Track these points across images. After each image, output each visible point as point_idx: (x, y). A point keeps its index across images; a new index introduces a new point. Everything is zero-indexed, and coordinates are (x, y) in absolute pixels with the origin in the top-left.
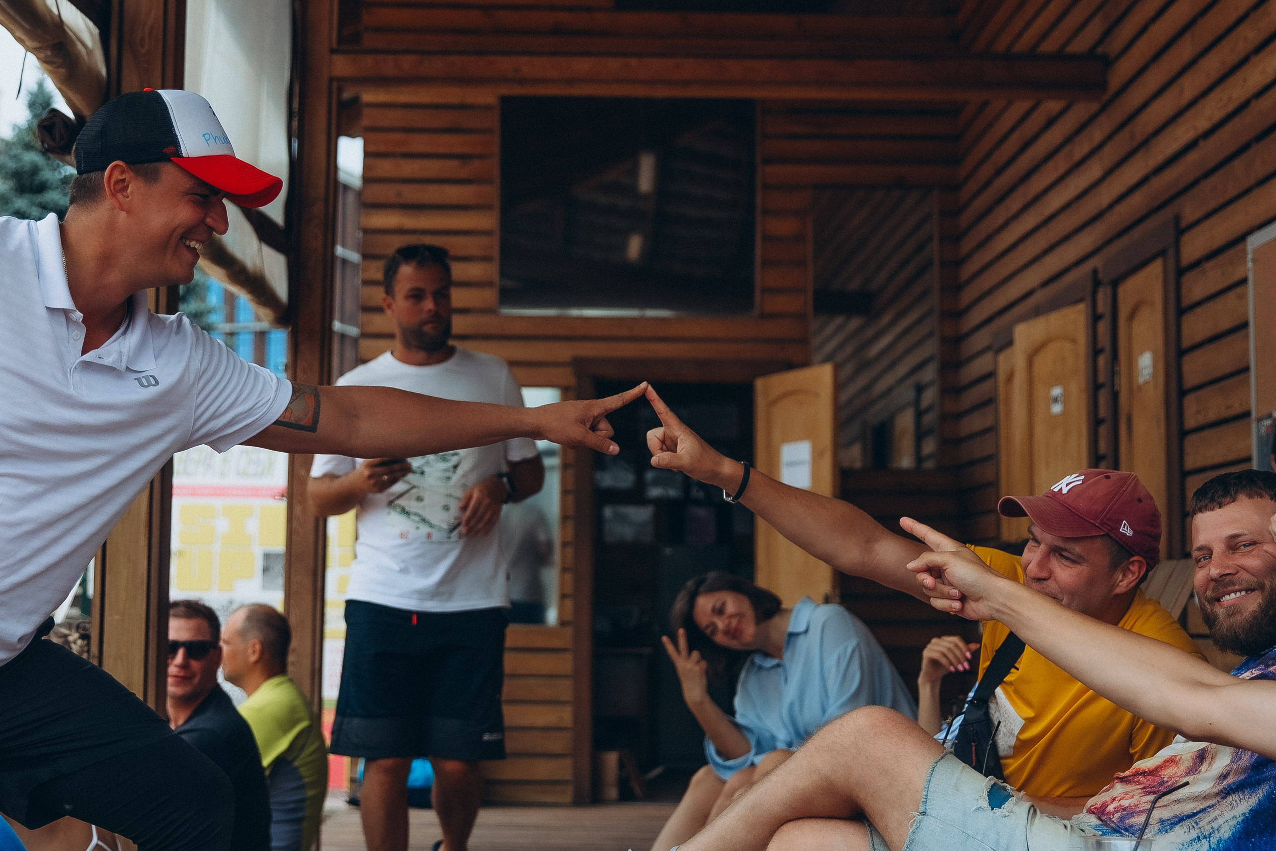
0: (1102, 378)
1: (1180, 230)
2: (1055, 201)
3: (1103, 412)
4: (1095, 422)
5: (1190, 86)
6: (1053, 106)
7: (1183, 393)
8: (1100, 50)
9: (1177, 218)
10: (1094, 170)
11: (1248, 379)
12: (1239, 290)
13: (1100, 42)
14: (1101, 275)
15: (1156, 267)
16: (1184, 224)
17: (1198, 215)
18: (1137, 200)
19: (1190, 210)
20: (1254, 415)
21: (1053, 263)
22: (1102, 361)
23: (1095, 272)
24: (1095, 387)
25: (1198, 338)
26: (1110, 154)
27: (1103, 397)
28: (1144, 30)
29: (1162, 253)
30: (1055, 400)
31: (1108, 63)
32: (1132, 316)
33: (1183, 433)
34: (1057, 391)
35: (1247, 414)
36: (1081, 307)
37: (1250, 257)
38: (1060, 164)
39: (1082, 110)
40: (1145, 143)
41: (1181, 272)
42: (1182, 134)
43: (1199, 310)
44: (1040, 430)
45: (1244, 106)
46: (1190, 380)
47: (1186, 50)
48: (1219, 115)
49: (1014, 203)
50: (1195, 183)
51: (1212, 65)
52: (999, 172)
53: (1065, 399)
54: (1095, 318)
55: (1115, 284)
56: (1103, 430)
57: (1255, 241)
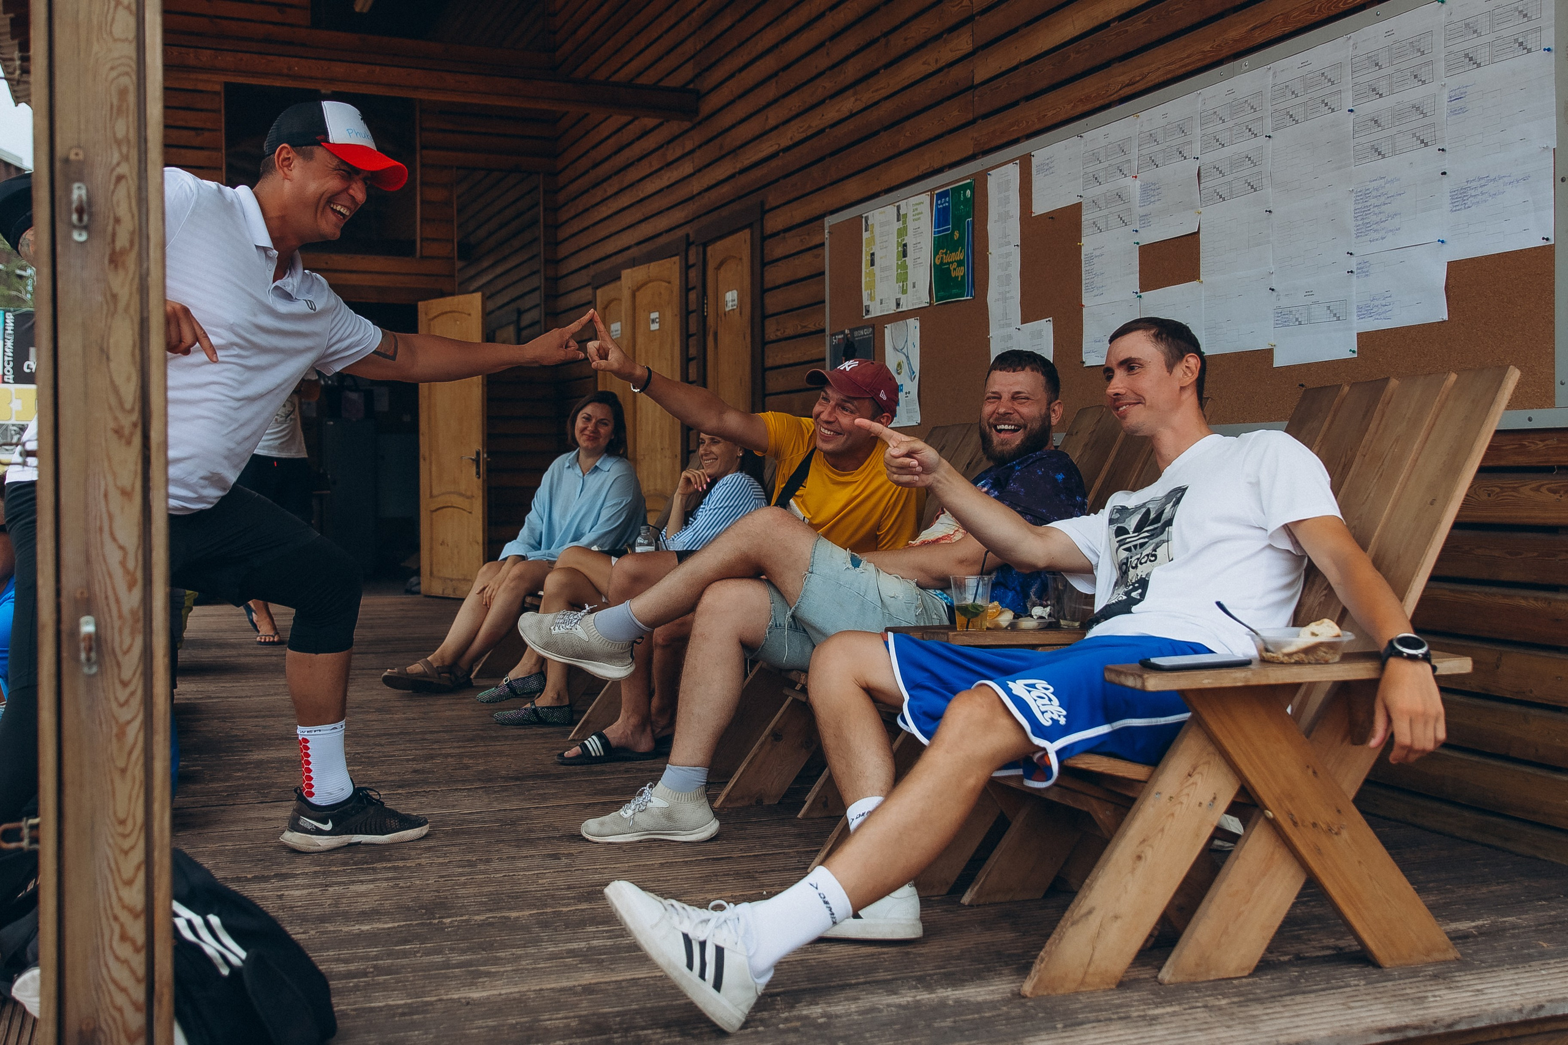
0: (693, 306)
1: (764, 211)
2: (650, 187)
3: (693, 328)
4: (686, 336)
5: (773, 117)
6: (649, 122)
7: (764, 317)
8: (691, 86)
9: (762, 204)
10: (687, 168)
11: (825, 307)
12: (815, 251)
13: (691, 81)
14: (691, 240)
15: (746, 234)
16: (767, 207)
17: (780, 201)
18: (725, 189)
19: (772, 200)
20: (827, 332)
21: (647, 229)
22: (693, 296)
23: (688, 235)
24: (686, 313)
25: (780, 282)
26: (700, 158)
27: (693, 319)
28: (732, 76)
29: (750, 226)
30: (653, 321)
31: (700, 96)
32: (718, 268)
33: (764, 343)
34: (655, 315)
35: (823, 331)
36: (676, 259)
37: (826, 231)
38: (655, 162)
39: (674, 127)
40: (734, 151)
41: (764, 239)
42: (767, 148)
43: (780, 263)
44: (640, 340)
45: (822, 131)
46: (770, 309)
47: (771, 91)
48: (798, 137)
49: (611, 188)
50: (777, 180)
51: (794, 103)
52: (596, 165)
53: (661, 320)
54: (687, 267)
55: (705, 245)
56: (692, 341)
57: (829, 221)
